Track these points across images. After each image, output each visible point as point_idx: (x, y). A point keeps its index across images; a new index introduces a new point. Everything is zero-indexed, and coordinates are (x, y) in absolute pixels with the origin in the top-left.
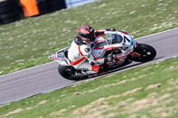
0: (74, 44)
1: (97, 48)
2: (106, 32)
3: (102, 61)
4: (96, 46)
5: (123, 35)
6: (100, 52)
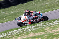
3: (32, 21)
5: (39, 13)
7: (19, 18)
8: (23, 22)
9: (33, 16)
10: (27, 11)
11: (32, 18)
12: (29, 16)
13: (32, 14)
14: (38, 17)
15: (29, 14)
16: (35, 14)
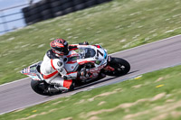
0: (46, 58)
1: (70, 62)
2: (79, 46)
3: (75, 75)
4: (69, 60)
5: (96, 49)
6: (72, 66)
7: (35, 68)
8: (48, 81)
12: (65, 60)
14: (95, 61)
15: (66, 53)
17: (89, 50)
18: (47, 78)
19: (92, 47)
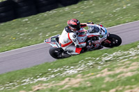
0: (64, 32)
4: (80, 34)
6: (82, 39)
9: (87, 35)
10: (72, 22)
11: (84, 38)
12: (77, 34)
13: (84, 29)
15: (78, 29)
16: (91, 29)
17: (95, 27)
18: (64, 46)
19: (97, 26)
